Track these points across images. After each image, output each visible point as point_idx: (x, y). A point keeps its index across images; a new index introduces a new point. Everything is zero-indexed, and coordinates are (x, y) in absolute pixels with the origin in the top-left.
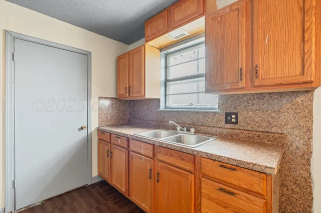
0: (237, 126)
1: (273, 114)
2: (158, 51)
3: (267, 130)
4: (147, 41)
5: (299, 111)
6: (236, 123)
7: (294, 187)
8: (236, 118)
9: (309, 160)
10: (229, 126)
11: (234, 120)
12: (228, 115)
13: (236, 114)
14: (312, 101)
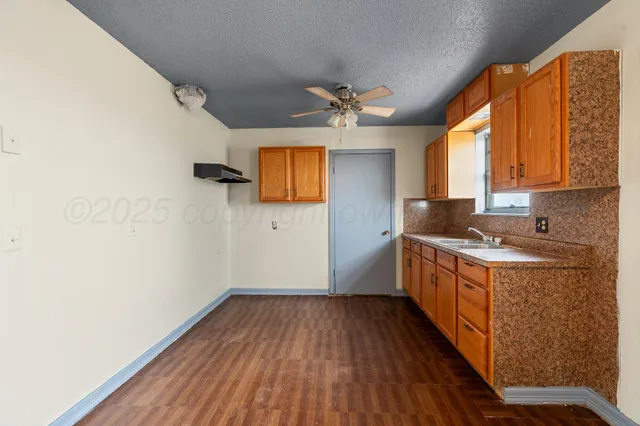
0: (547, 236)
1: (582, 220)
2: (472, 134)
3: (576, 241)
4: (450, 128)
5: (605, 214)
6: (546, 231)
7: (601, 319)
8: (547, 225)
9: (615, 281)
10: (539, 235)
11: (544, 228)
12: (539, 220)
13: (546, 219)
14: (618, 201)
